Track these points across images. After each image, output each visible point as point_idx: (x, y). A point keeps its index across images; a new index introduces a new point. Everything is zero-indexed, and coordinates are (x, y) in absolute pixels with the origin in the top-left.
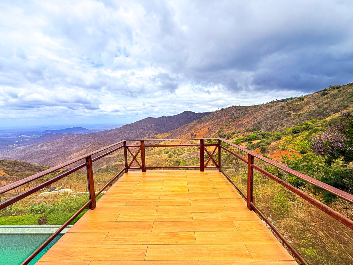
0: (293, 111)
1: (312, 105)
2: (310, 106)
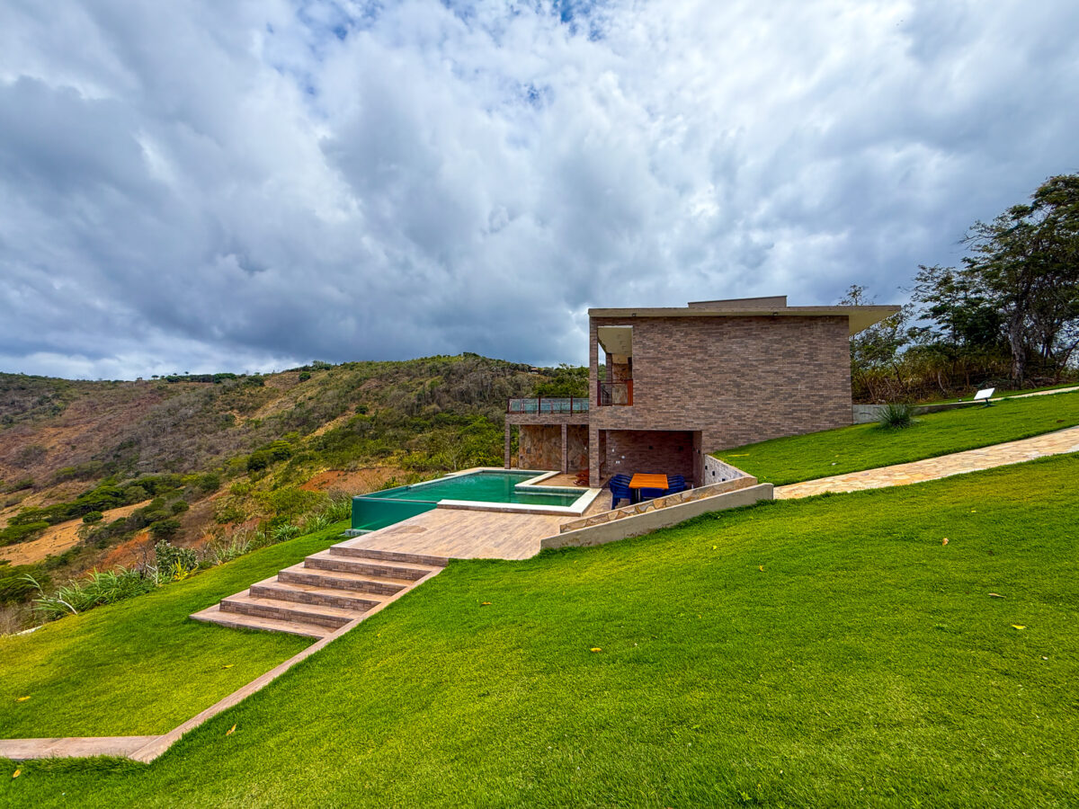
0: (240, 412)
1: (283, 399)
2: (279, 400)
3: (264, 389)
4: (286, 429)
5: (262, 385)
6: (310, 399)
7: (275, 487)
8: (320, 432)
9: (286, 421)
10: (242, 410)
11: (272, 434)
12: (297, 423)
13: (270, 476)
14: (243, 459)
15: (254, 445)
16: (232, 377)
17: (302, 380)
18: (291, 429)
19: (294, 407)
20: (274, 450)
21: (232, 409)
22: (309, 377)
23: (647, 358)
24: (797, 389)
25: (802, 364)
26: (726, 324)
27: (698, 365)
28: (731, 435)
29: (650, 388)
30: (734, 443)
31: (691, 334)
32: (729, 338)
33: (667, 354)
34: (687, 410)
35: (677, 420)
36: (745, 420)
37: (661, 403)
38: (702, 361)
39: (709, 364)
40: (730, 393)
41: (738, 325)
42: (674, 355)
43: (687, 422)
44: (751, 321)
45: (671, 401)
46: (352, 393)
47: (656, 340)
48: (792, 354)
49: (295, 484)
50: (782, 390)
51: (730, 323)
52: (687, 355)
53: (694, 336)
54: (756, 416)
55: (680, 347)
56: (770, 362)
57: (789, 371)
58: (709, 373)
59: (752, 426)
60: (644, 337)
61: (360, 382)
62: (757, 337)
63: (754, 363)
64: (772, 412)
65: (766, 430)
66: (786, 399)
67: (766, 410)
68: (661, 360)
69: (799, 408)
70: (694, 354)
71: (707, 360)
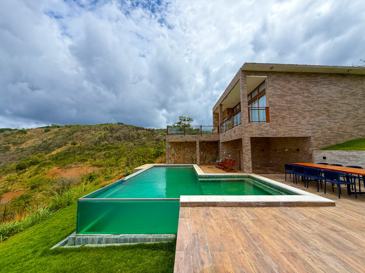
2: (34, 140)
3: (27, 135)
4: (37, 152)
5: (26, 133)
6: (50, 139)
7: (30, 177)
8: (54, 153)
9: (37, 148)
10: (14, 144)
11: (30, 154)
12: (43, 149)
13: (28, 172)
14: (14, 165)
15: (20, 159)
16: (10, 130)
17: (46, 131)
18: (40, 151)
19: (41, 142)
20: (30, 161)
21: (9, 143)
22: (49, 131)
23: (276, 95)
24: (359, 113)
25: (360, 99)
26: (319, 77)
27: (306, 99)
28: (327, 139)
29: (280, 112)
30: (328, 144)
31: (300, 82)
32: (322, 85)
33: (288, 93)
34: (302, 125)
35: (296, 131)
36: (333, 130)
37: (287, 121)
38: (307, 97)
39: (311, 99)
40: (324, 115)
41: (325, 78)
42: (292, 93)
43: (302, 132)
44: (332, 76)
45: (292, 120)
46: (70, 137)
47: (281, 84)
48: (354, 94)
49: (40, 175)
50: (351, 113)
51: (321, 77)
52: (299, 93)
53: (302, 83)
54: (339, 128)
55: (295, 89)
56: (344, 98)
57: (354, 103)
58: (312, 104)
59: (337, 134)
60: (274, 83)
61: (73, 133)
62: (335, 85)
63: (336, 99)
64: (347, 126)
65: (345, 136)
66: (354, 118)
67: (344, 124)
68: (285, 96)
69: (361, 123)
70: (303, 93)
71: (311, 97)
